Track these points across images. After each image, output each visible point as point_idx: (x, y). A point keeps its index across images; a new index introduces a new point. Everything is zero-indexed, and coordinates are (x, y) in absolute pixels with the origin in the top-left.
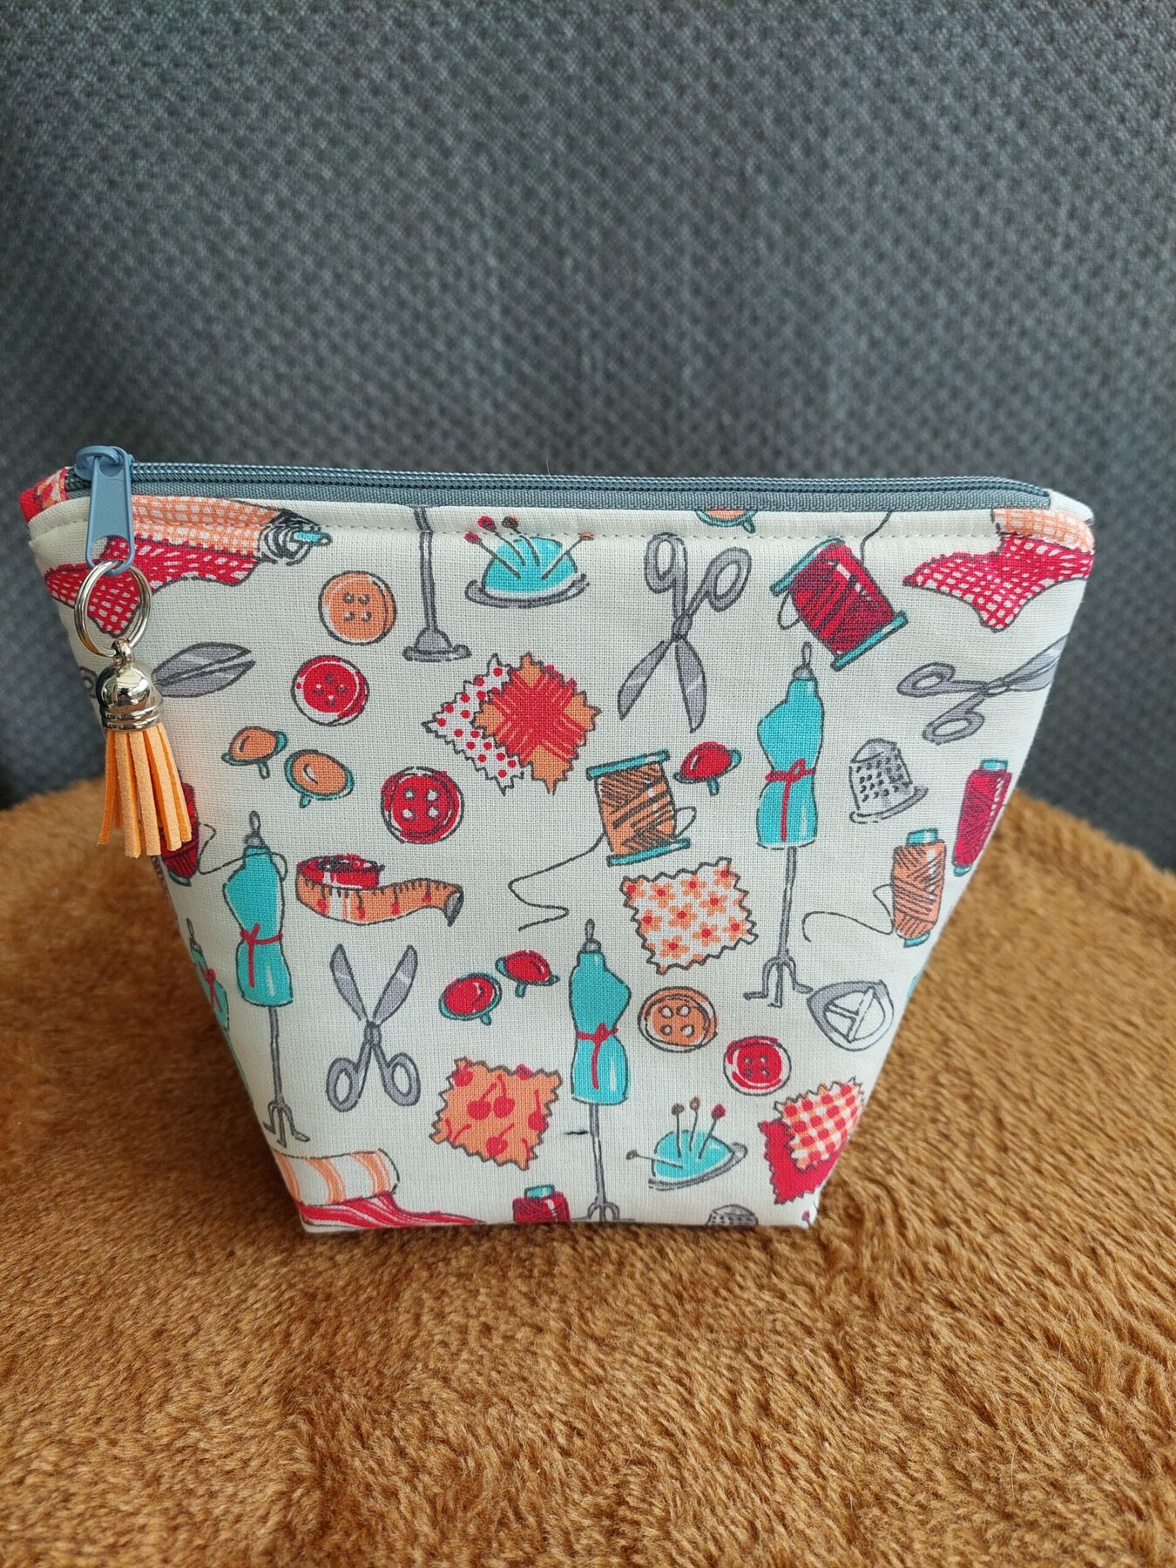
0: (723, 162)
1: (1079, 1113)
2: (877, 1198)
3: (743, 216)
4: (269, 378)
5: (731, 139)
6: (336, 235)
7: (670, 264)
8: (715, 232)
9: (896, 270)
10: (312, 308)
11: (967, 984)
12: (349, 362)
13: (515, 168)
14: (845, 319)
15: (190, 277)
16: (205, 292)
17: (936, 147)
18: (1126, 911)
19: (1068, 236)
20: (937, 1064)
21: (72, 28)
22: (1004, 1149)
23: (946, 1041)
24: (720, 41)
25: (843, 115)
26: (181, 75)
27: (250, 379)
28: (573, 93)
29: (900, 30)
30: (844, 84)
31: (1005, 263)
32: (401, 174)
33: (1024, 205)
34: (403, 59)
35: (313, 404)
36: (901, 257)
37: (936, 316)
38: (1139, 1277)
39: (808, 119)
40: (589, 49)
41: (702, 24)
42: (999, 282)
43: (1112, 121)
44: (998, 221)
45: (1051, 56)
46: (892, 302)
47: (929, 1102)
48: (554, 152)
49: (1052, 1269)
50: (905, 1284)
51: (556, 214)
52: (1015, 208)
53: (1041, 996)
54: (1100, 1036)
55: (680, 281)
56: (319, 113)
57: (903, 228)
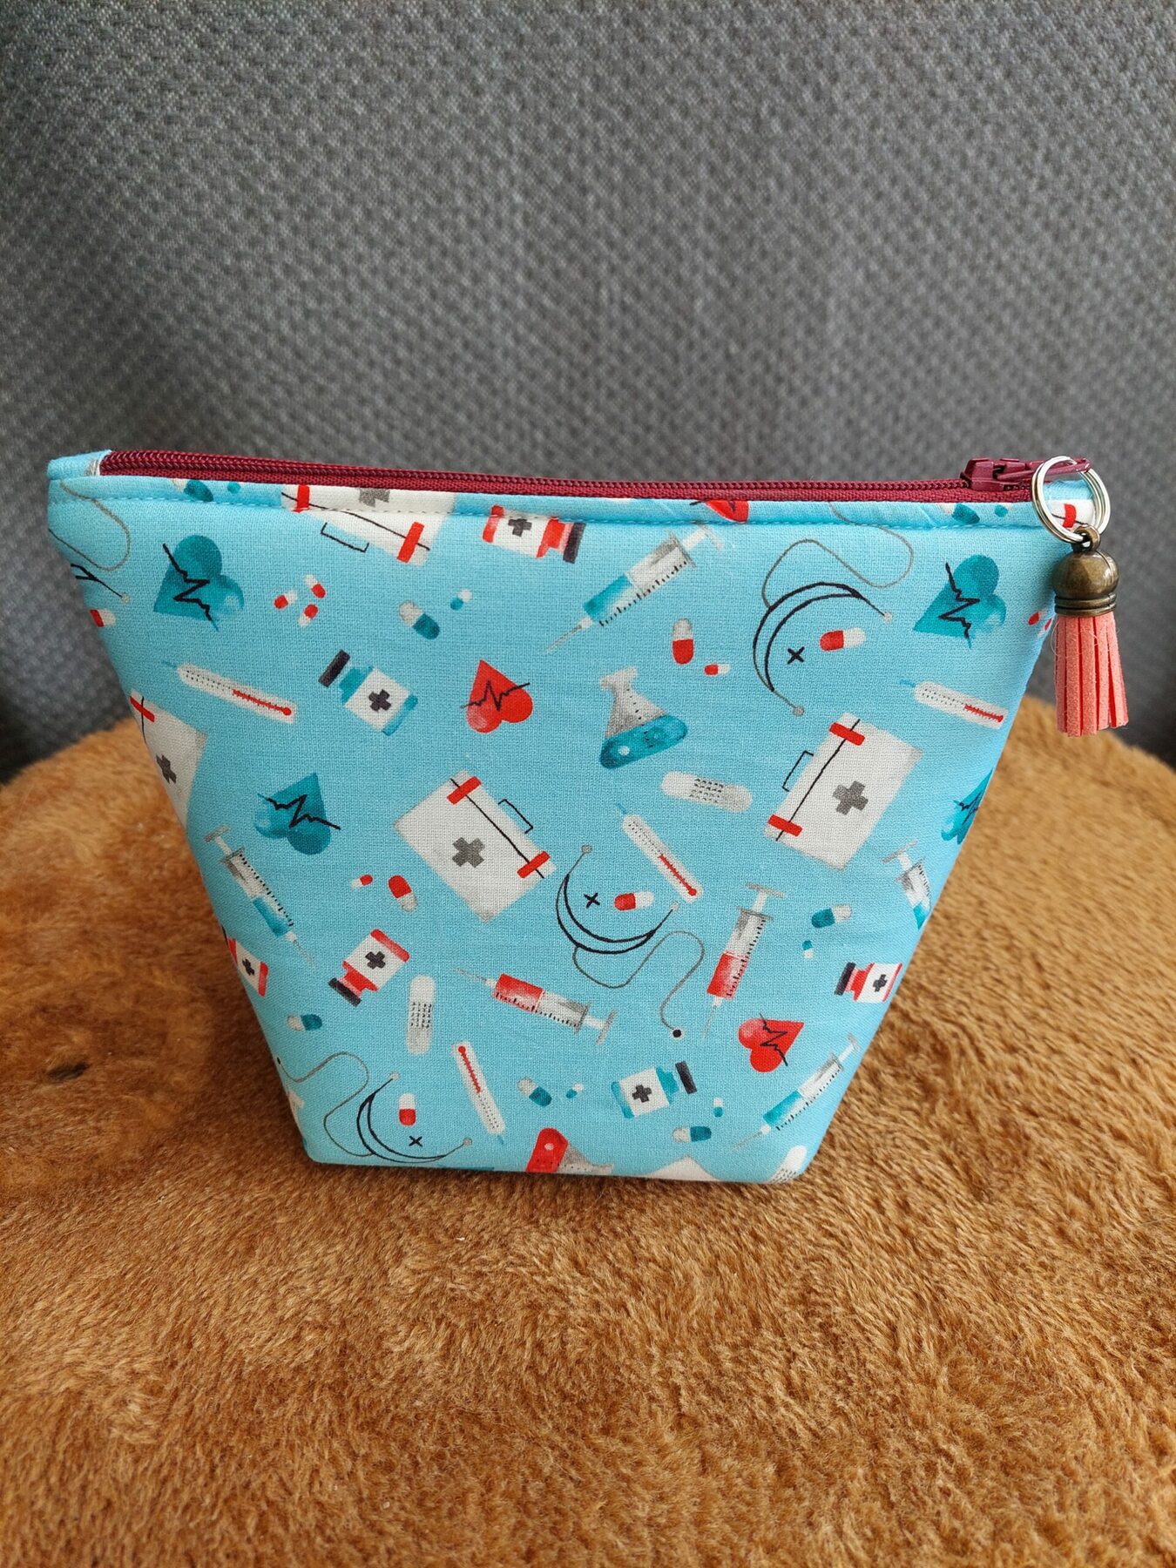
0: (739, 104)
1: (1101, 954)
2: (955, 1035)
3: (756, 157)
4: (298, 315)
5: (749, 83)
6: (368, 172)
9: (892, 209)
10: (342, 245)
12: (377, 298)
13: (543, 107)
14: (845, 254)
15: (220, 213)
16: (234, 228)
17: (933, 94)
18: (1106, 784)
19: (1042, 177)
20: (979, 922)
22: (1046, 987)
23: (981, 903)
25: (851, 63)
27: (279, 316)
30: (854, 32)
31: (987, 202)
32: (433, 111)
33: (1007, 148)
35: (341, 341)
36: (897, 197)
37: (925, 251)
39: (820, 65)
42: (981, 219)
43: (1086, 73)
44: (983, 163)
46: (887, 238)
47: (979, 954)
48: (581, 91)
50: (994, 1100)
51: (581, 152)
52: (998, 151)
53: (1051, 861)
54: (1105, 890)
55: (696, 217)
56: (353, 47)
57: (900, 169)
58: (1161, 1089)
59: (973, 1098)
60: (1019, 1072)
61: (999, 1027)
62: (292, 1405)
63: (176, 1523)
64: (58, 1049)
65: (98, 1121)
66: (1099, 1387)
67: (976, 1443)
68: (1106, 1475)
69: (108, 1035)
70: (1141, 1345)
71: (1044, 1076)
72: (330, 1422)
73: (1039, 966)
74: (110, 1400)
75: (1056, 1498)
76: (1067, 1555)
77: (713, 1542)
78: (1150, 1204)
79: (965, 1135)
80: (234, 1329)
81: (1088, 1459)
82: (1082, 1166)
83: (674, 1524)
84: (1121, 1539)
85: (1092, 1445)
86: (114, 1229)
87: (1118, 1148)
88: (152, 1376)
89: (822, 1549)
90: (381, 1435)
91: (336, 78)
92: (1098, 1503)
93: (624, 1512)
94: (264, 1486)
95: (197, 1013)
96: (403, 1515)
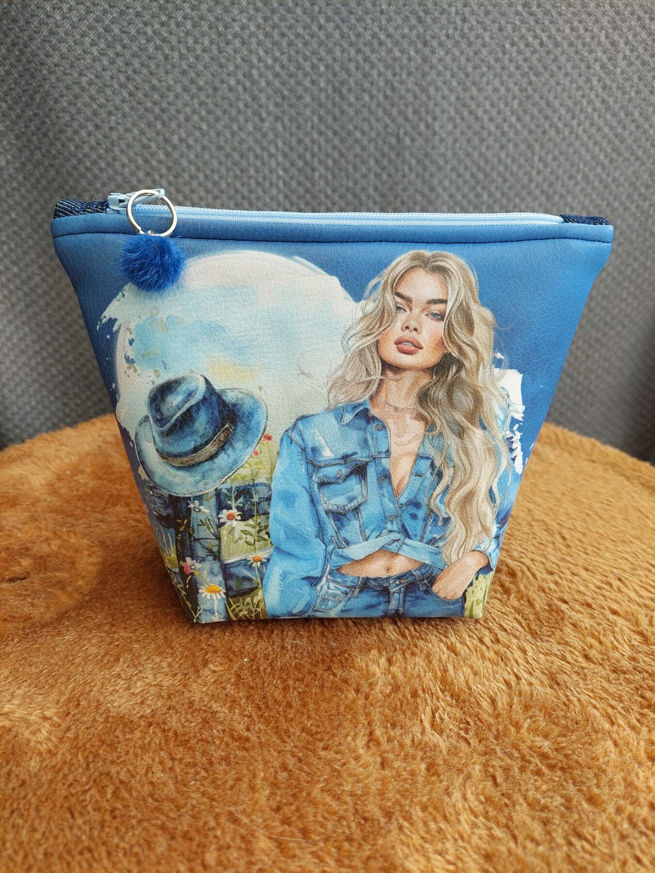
0: (389, 130)
1: (597, 533)
2: (519, 566)
3: (398, 155)
5: (394, 120)
7: (364, 176)
8: (385, 162)
9: (465, 182)
10: (193, 191)
13: (294, 129)
14: (443, 204)
15: (133, 174)
17: (482, 127)
19: (538, 169)
21: (85, 52)
22: (568, 546)
24: (390, 76)
25: (443, 112)
26: (137, 77)
28: (323, 96)
29: (467, 76)
30: (444, 98)
31: (513, 180)
32: (240, 129)
33: (520, 154)
34: (244, 76)
36: (468, 176)
37: (483, 203)
39: (427, 112)
40: (331, 77)
41: (382, 69)
42: (510, 188)
43: (555, 120)
44: (509, 161)
45: (530, 91)
46: (464, 196)
47: (530, 532)
48: (312, 122)
50: (543, 595)
51: (312, 151)
52: (516, 156)
53: (567, 493)
54: (597, 506)
56: (203, 98)
57: (469, 164)
58: (636, 592)
59: (531, 593)
60: (556, 583)
61: (543, 563)
62: (137, 734)
63: (63, 792)
64: (14, 568)
65: (33, 599)
66: (615, 728)
67: (544, 756)
68: (623, 771)
69: (42, 563)
70: (636, 708)
71: (570, 585)
72: (160, 743)
73: (564, 538)
74: (29, 731)
75: (595, 781)
77: (390, 804)
78: (636, 643)
79: (528, 611)
80: (105, 697)
81: (611, 763)
82: (595, 625)
83: (365, 794)
84: (635, 802)
85: (613, 756)
86: (38, 650)
87: (615, 617)
88: (55, 719)
89: (455, 806)
90: (190, 748)
91: (194, 112)
92: (620, 785)
93: (336, 788)
94: (118, 773)
95: (93, 553)
96: (202, 789)
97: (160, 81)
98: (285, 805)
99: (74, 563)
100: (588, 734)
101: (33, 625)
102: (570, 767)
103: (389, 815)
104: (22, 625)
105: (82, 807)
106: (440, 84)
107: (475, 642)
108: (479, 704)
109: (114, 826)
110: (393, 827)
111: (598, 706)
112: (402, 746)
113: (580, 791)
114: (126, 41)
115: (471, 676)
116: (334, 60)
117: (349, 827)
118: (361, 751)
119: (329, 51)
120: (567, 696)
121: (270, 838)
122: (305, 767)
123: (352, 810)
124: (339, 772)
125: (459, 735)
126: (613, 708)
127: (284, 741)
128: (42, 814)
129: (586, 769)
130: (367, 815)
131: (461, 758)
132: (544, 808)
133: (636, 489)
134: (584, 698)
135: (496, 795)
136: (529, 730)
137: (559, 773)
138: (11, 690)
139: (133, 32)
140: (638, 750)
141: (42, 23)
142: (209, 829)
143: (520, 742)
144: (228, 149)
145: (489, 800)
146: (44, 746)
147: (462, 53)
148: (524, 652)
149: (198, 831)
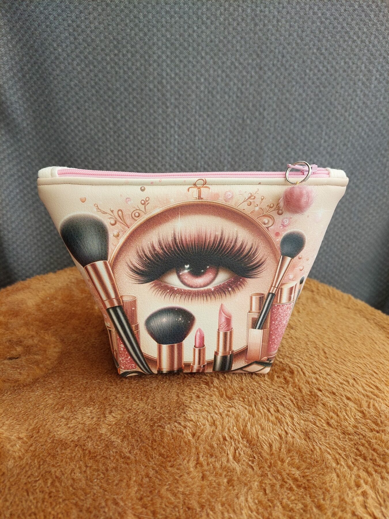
0: (238, 115)
1: (345, 351)
2: (296, 368)
3: (243, 129)
4: (112, 163)
5: (241, 110)
6: (135, 126)
7: (223, 140)
8: (235, 133)
9: (281, 145)
10: (126, 145)
11: (310, 323)
13: (185, 113)
14: (268, 157)
15: (96, 134)
16: (99, 138)
17: (292, 115)
18: (349, 308)
20: (306, 340)
21: (73, 69)
22: (327, 358)
23: (307, 335)
24: (240, 86)
25: (269, 106)
26: (100, 83)
27: (107, 163)
28: (202, 95)
29: (284, 86)
30: (270, 98)
31: (309, 145)
32: (155, 112)
33: (314, 131)
34: (158, 83)
36: (283, 142)
37: (291, 157)
38: (367, 384)
39: (260, 106)
40: (207, 85)
41: (236, 81)
42: (308, 150)
44: (307, 134)
45: (320, 96)
46: (280, 153)
47: (306, 348)
48: (196, 109)
49: (344, 382)
50: (308, 386)
51: (195, 125)
52: (312, 131)
53: (330, 326)
54: (347, 335)
55: (226, 144)
56: (135, 95)
57: (283, 135)
58: (363, 387)
59: (301, 384)
60: (317, 379)
61: (311, 367)
62: (69, 451)
63: (24, 480)
65: (21, 370)
66: (339, 466)
67: (295, 480)
68: (340, 491)
69: (28, 350)
70: (352, 455)
71: (325, 381)
72: (81, 456)
74: (10, 445)
75: (322, 497)
76: (325, 514)
77: (204, 501)
78: (358, 417)
79: (298, 394)
80: (54, 429)
81: (334, 487)
82: (336, 405)
83: (191, 494)
84: (344, 510)
85: (335, 483)
86: (20, 399)
87: (348, 401)
88: (25, 439)
89: (240, 505)
90: (97, 461)
91: (130, 102)
92: (336, 499)
93: (174, 489)
94: (55, 472)
95: (57, 346)
96: (100, 484)
97: (112, 85)
98: (145, 496)
99: (45, 351)
100: (323, 469)
101: (19, 385)
102: (309, 487)
103: (202, 507)
104: (13, 384)
105: (34, 490)
106: (268, 91)
107: (265, 411)
108: (262, 447)
109: (49, 501)
110: (204, 514)
111: (331, 453)
112: (215, 468)
113: (313, 501)
114: (96, 63)
115: (260, 430)
116: (210, 75)
117: (179, 512)
118: (192, 469)
119: (207, 71)
120: (313, 446)
121: (135, 515)
122: (159, 476)
123: (182, 503)
124: (177, 480)
125: (248, 464)
126: (339, 454)
127: (149, 461)
128: (11, 492)
129: (318, 489)
130: (190, 506)
131: (247, 477)
132: (292, 510)
133: (371, 326)
134: (323, 447)
135: (265, 500)
136: (289, 464)
137: (302, 490)
138: (3, 421)
139: (100, 59)
140: (350, 480)
141: (51, 53)
142: (101, 508)
143: (282, 471)
144: (147, 123)
145: (260, 502)
146: (17, 454)
147: (281, 74)
148: (292, 418)
149: (95, 508)
